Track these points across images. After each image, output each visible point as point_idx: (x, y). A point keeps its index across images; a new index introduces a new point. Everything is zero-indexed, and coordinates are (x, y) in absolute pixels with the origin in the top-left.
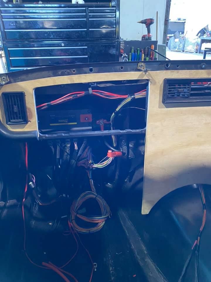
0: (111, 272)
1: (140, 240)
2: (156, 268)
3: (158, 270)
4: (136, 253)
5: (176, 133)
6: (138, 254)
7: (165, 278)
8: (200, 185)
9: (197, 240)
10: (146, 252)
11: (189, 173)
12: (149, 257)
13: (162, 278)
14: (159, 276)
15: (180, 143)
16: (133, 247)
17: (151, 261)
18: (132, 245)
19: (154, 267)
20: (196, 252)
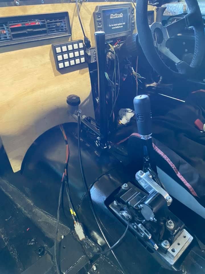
0: (4, 239)
1: (25, 197)
2: (44, 212)
3: (46, 214)
4: (23, 210)
5: (15, 81)
6: (25, 210)
7: (53, 217)
8: (61, 126)
9: (65, 172)
10: (32, 204)
11: (45, 118)
12: (35, 207)
13: (51, 218)
14: (47, 217)
15: (24, 91)
16: (19, 206)
17: (38, 209)
18: (18, 205)
19: (42, 213)
20: (65, 182)
